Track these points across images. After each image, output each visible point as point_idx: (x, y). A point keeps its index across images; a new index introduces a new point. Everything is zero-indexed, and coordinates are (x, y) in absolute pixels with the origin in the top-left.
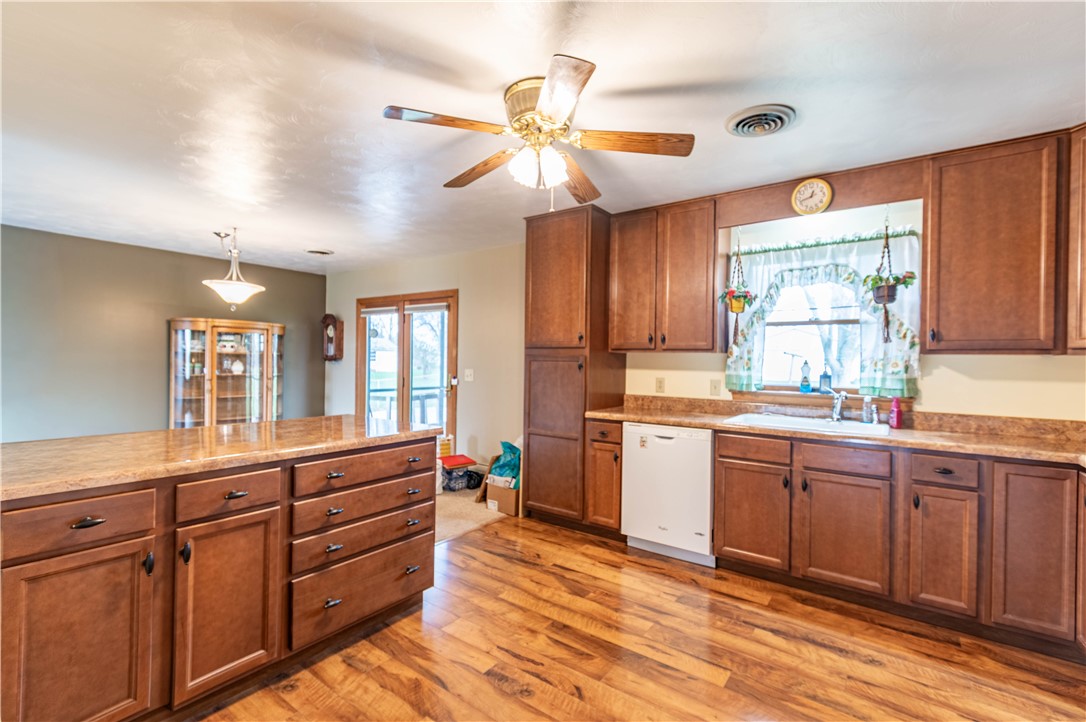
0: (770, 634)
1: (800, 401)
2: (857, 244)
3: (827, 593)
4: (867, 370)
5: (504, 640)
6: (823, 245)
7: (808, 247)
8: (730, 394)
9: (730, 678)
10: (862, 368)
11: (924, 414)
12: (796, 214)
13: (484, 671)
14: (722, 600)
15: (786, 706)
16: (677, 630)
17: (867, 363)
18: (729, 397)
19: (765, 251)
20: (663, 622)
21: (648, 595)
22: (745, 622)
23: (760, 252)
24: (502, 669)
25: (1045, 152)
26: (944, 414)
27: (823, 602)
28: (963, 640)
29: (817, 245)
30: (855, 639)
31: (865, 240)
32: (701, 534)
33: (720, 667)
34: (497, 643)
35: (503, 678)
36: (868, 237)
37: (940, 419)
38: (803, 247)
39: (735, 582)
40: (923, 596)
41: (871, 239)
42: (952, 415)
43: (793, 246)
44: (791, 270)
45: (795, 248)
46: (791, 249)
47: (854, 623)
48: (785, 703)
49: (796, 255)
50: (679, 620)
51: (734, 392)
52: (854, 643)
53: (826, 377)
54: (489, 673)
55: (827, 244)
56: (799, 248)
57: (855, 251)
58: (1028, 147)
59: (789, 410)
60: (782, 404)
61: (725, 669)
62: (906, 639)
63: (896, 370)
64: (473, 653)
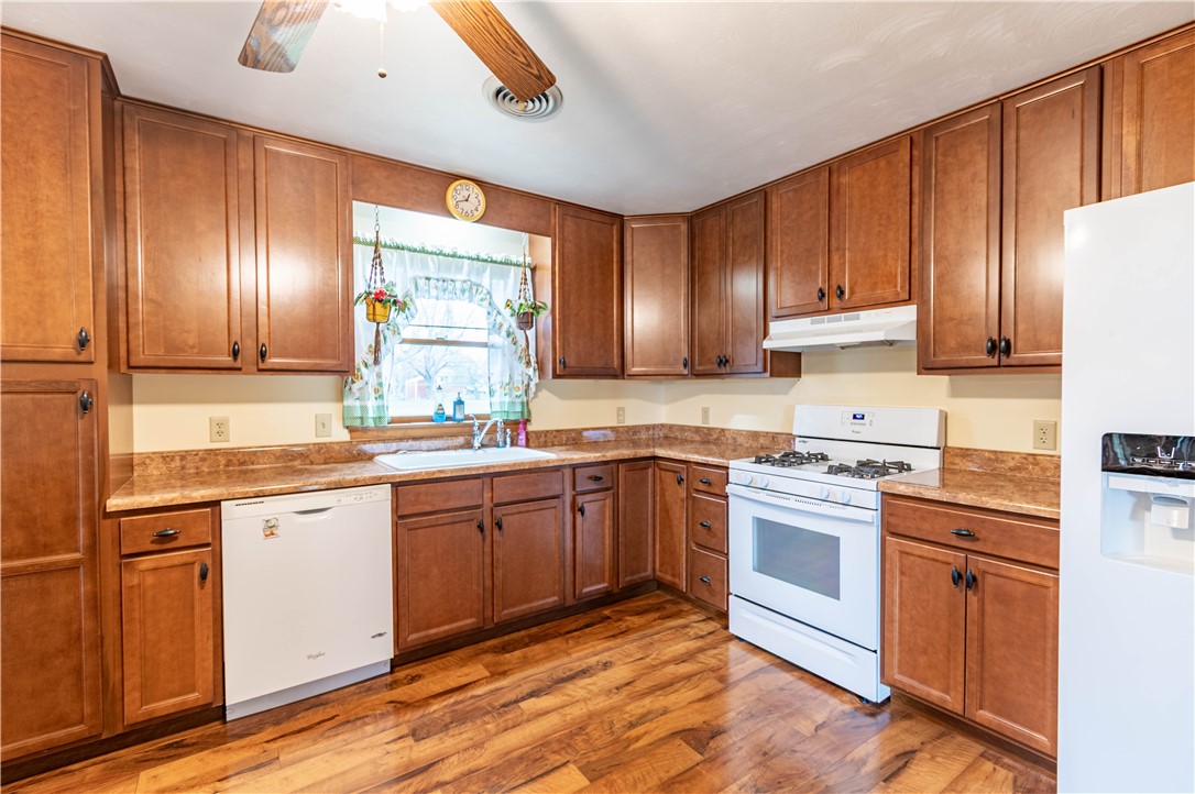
0: (533, 699)
1: (434, 432)
2: (490, 264)
3: (509, 630)
4: (497, 394)
6: (460, 257)
7: (445, 255)
8: (346, 431)
9: (580, 769)
10: (491, 393)
11: (535, 432)
12: (449, 214)
14: (452, 700)
15: (635, 750)
16: (471, 772)
17: (497, 387)
18: (345, 436)
19: (398, 248)
20: (447, 777)
21: (373, 762)
22: (504, 706)
23: (390, 247)
25: (615, 227)
26: (547, 431)
27: (515, 641)
28: (607, 612)
29: (454, 256)
30: (575, 656)
31: (495, 262)
32: (380, 635)
33: (558, 767)
36: (499, 260)
37: (546, 436)
38: (440, 254)
39: (433, 673)
40: (584, 591)
41: (501, 263)
42: (553, 431)
43: (430, 250)
44: (428, 279)
45: (432, 253)
46: (427, 252)
47: (555, 643)
48: (631, 748)
49: (432, 260)
50: (454, 759)
51: (351, 430)
52: (580, 659)
53: (459, 403)
55: (463, 257)
56: (436, 254)
57: (488, 271)
58: (607, 219)
59: (424, 444)
60: (415, 439)
61: (564, 764)
62: (590, 633)
63: (518, 394)
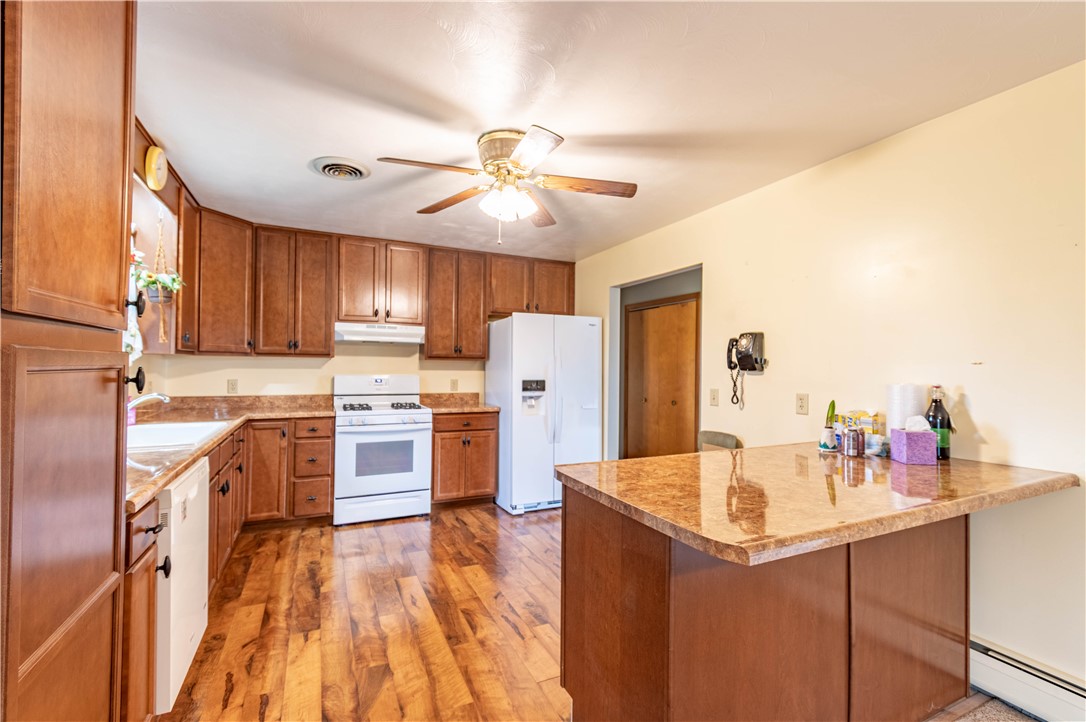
5: (513, 643)
13: (548, 625)
24: (533, 622)
34: (522, 642)
35: (537, 616)
54: (545, 622)
64: (547, 640)
